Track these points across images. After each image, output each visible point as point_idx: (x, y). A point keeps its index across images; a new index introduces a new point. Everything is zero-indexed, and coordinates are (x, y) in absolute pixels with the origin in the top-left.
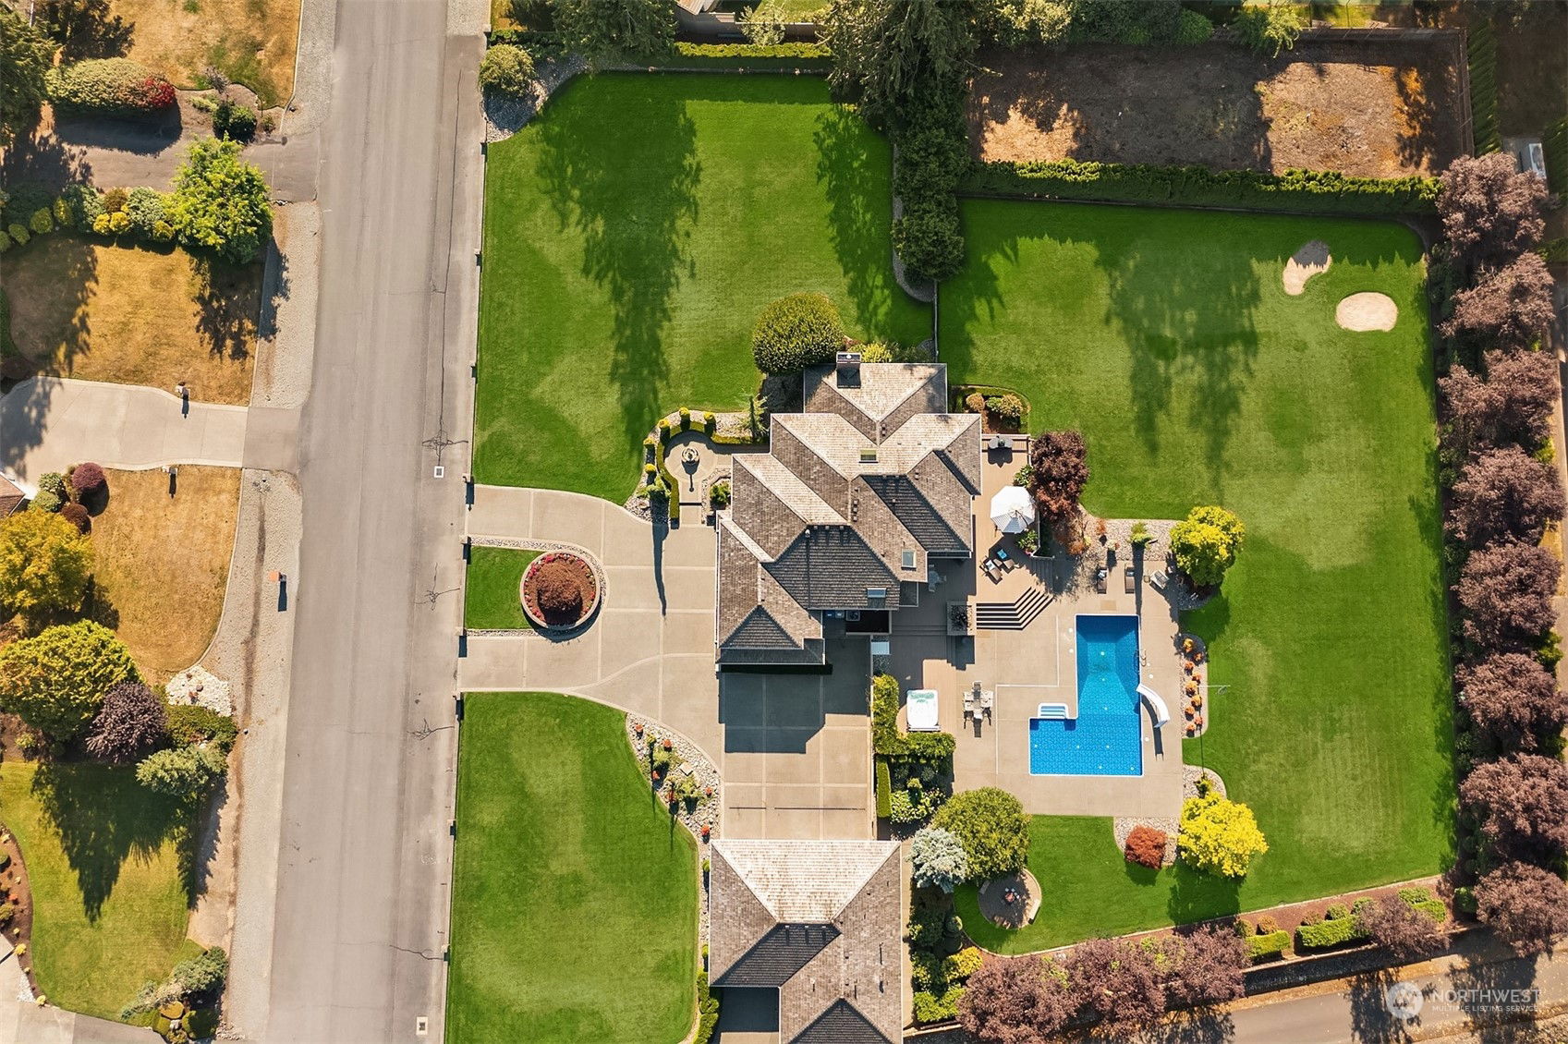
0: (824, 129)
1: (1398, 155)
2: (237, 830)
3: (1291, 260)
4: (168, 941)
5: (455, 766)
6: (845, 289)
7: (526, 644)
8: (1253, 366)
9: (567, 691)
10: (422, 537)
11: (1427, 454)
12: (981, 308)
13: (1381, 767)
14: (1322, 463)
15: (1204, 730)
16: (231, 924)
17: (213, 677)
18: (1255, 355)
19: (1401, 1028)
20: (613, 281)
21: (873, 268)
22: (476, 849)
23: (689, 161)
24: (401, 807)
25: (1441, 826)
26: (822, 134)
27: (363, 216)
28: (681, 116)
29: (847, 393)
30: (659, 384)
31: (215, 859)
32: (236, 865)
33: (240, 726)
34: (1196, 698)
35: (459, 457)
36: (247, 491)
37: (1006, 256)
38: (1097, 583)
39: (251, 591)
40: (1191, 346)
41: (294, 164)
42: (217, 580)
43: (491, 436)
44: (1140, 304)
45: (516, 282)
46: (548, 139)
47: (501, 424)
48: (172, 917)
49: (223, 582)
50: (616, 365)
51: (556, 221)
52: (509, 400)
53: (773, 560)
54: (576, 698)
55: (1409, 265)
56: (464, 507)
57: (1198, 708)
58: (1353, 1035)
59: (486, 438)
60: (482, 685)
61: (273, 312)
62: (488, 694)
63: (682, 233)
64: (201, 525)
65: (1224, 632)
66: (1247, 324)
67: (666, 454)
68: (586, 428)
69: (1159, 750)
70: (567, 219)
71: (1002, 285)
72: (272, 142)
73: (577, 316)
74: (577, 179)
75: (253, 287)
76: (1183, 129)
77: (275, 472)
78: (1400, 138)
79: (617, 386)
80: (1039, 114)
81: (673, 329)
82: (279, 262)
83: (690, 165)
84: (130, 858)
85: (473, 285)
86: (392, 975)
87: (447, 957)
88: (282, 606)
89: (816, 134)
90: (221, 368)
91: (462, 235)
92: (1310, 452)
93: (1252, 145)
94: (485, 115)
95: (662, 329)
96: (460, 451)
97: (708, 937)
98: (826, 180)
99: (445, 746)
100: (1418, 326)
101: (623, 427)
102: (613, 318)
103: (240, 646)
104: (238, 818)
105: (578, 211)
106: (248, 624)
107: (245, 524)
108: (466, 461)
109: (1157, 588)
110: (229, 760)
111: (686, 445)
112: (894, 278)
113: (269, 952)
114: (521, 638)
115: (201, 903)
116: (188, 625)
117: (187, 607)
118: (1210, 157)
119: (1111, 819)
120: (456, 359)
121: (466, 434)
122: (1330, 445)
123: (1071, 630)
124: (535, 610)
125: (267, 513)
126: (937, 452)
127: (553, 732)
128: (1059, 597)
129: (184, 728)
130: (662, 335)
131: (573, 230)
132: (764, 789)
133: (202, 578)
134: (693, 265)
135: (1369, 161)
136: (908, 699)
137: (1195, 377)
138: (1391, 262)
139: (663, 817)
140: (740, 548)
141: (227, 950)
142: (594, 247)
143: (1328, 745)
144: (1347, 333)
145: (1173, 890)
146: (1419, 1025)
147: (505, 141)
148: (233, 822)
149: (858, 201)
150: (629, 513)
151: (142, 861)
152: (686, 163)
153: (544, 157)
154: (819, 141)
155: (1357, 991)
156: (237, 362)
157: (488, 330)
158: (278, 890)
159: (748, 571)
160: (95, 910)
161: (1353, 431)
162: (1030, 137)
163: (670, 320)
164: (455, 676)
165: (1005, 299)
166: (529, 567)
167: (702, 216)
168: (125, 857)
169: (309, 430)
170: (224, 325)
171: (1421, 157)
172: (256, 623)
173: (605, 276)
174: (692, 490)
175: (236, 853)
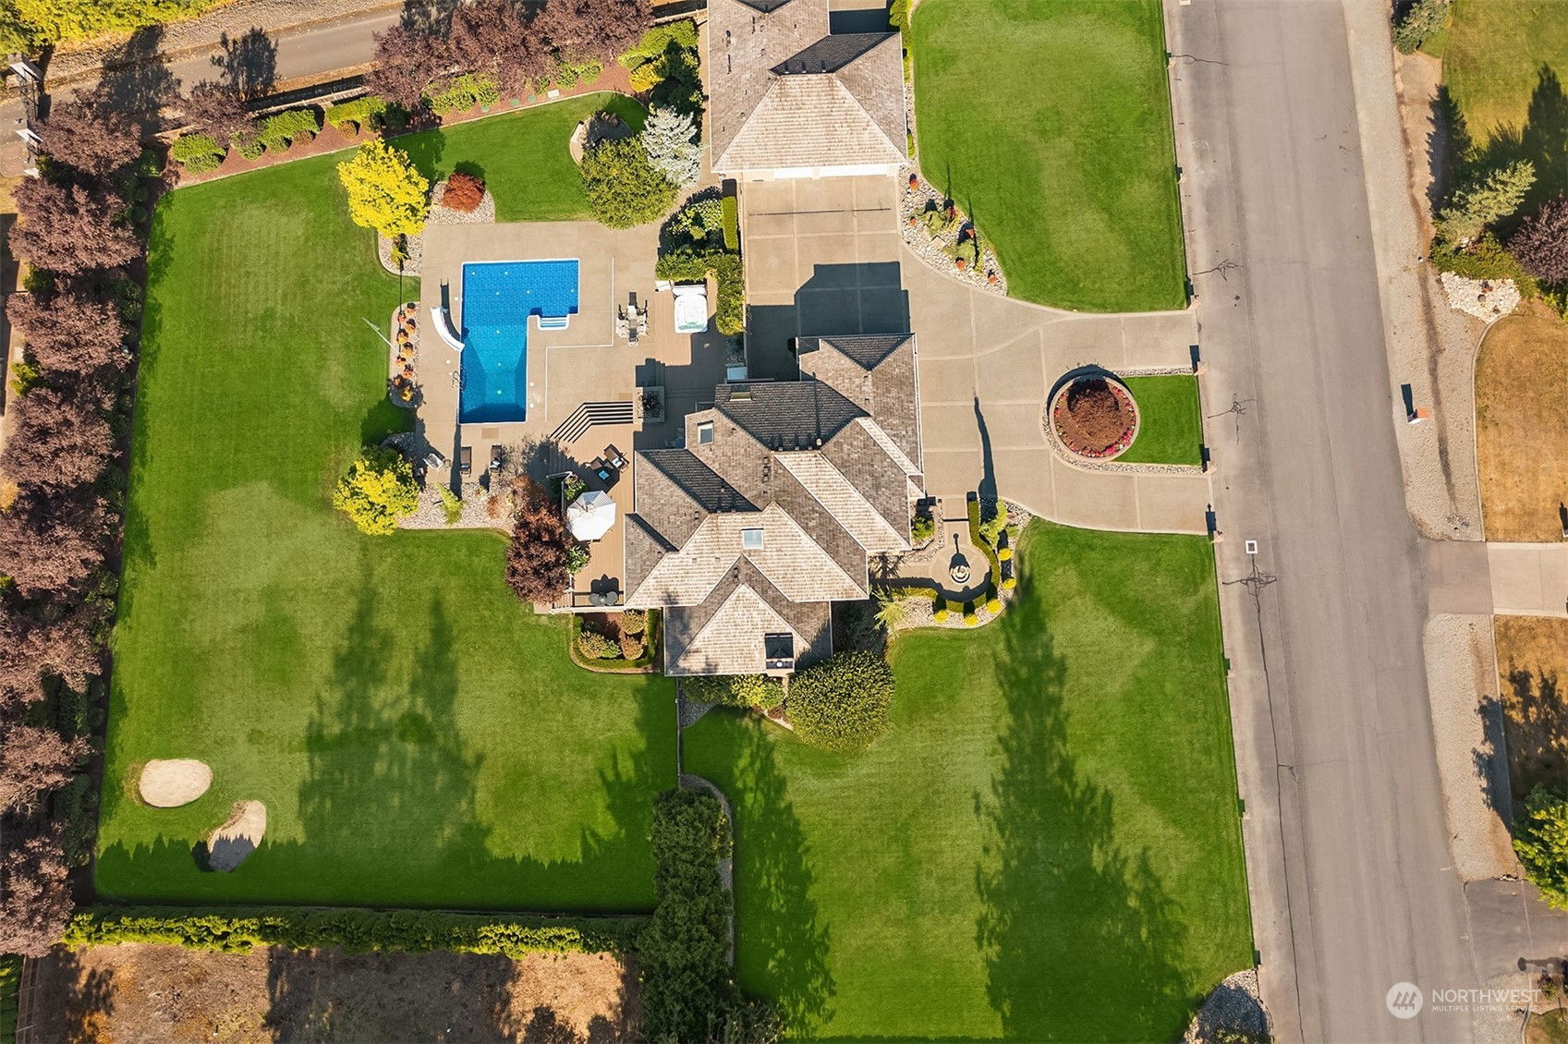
0: (823, 1001)
1: (114, 986)
2: (1410, 164)
3: (256, 845)
4: (1460, 55)
5: (1186, 234)
6: (790, 787)
7: (1126, 363)
8: (313, 710)
9: (1075, 316)
10: (1260, 472)
11: (129, 616)
12: (627, 768)
13: (220, 286)
14: (247, 601)
15: (398, 310)
16: (1398, 76)
17: (1469, 312)
18: (311, 724)
19: (230, 53)
20: (1074, 786)
21: (757, 815)
22: (1152, 158)
23: (993, 951)
24: (1238, 194)
25: (168, 236)
26: (826, 994)
27: (1399, 863)
28: (1008, 1014)
29: (781, 626)
30: (1005, 657)
31: (1429, 134)
32: (1404, 131)
33: (1429, 266)
34: (403, 340)
35: (1231, 566)
36: (1474, 514)
37: (594, 835)
38: (501, 456)
39: (1446, 405)
40: (384, 732)
41: (1502, 933)
42: (1488, 415)
43: (1196, 591)
44: (441, 780)
45: (1192, 783)
46: (1177, 977)
47: (1187, 605)
48: (1460, 78)
49: (1481, 413)
50: (1060, 680)
51: (1153, 864)
52: (1180, 634)
53: (857, 419)
54: (1064, 308)
55: (120, 843)
56: (1216, 505)
57: (401, 331)
58: (277, 45)
59: (1202, 588)
60: (1168, 318)
61: (1490, 734)
62: (1160, 310)
63: (993, 853)
64: (1520, 475)
65: (369, 411)
66: (317, 761)
67: (989, 575)
68: (1085, 604)
69: (445, 290)
70: (1139, 867)
71: (601, 800)
72: (1538, 963)
73: (1112, 742)
74: (1133, 920)
75: (1522, 765)
76: (372, 1011)
77: (1444, 539)
78: (109, 1009)
79: (1057, 653)
80: (552, 1031)
81: (994, 728)
82: (1495, 799)
83: (990, 944)
84: (1520, 128)
85: (1245, 776)
86: (1221, 39)
87: (1168, 56)
88: (1407, 391)
89: (833, 993)
90: (1538, 660)
91: (1268, 842)
92: (257, 612)
93: (289, 993)
94: (1263, 1007)
95: (1009, 727)
96: (1230, 572)
97: (905, 89)
98: (819, 931)
99: (1199, 255)
100: (118, 766)
101: (1044, 606)
102: (1069, 738)
103: (1446, 346)
104: (1411, 176)
105: (1127, 877)
106: (1441, 372)
107: (1469, 479)
108: (1222, 562)
109: (438, 454)
110: (1433, 232)
111: (967, 587)
112: (729, 802)
113: (1353, 52)
114: (1132, 369)
115: (1434, 93)
116: (1510, 365)
117: (1516, 383)
118: (341, 976)
119: (497, 221)
120: (1251, 682)
121: (1226, 592)
122: (233, 620)
123: (532, 406)
124: (1121, 395)
125: (1446, 493)
126: (675, 550)
127: (1085, 273)
128: (544, 439)
129: (1489, 255)
130: (1007, 719)
131: (1131, 851)
132: (856, 229)
133: (1506, 416)
134: (977, 809)
135: (149, 977)
136: (706, 323)
137: (382, 694)
138: (139, 846)
139: (959, 196)
140: (895, 437)
141: (1397, 53)
142: (1102, 830)
143: (271, 304)
144: (201, 755)
145: (439, 160)
146: (213, 57)
147: (1232, 971)
148: (1416, 171)
149: (777, 904)
150: (1025, 507)
151: (1506, 126)
152: (997, 948)
153: (1179, 951)
154: (829, 983)
155: (268, 82)
156: (1521, 669)
157: (1218, 720)
158: (1354, 108)
159: (886, 411)
160: (1545, 77)
161: (206, 639)
162: (563, 1000)
163: (1000, 739)
164: (1200, 326)
165: (599, 782)
166: (1132, 441)
167: (971, 876)
168: (1525, 130)
169: (1415, 589)
170: (1547, 714)
171: (88, 985)
172: (1433, 372)
173: (1083, 793)
174: (956, 536)
175: (1406, 142)
